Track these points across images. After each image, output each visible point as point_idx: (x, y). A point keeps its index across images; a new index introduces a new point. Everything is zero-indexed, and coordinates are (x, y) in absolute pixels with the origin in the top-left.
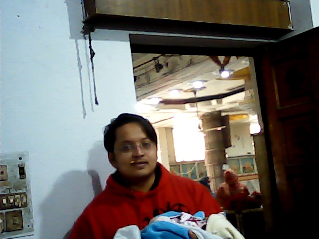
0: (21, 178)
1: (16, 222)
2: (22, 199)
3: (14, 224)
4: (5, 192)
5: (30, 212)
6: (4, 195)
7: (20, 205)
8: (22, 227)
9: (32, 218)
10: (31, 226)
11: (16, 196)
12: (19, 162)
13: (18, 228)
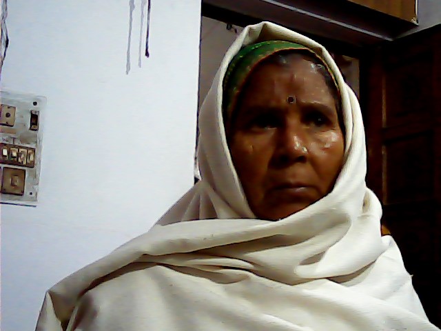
0: (31, 129)
1: (16, 184)
2: (28, 156)
3: (12, 184)
4: (7, 141)
5: (35, 176)
6: (5, 145)
7: (25, 163)
8: (23, 192)
9: (37, 184)
10: (34, 195)
11: (21, 150)
12: (33, 108)
13: (17, 192)
